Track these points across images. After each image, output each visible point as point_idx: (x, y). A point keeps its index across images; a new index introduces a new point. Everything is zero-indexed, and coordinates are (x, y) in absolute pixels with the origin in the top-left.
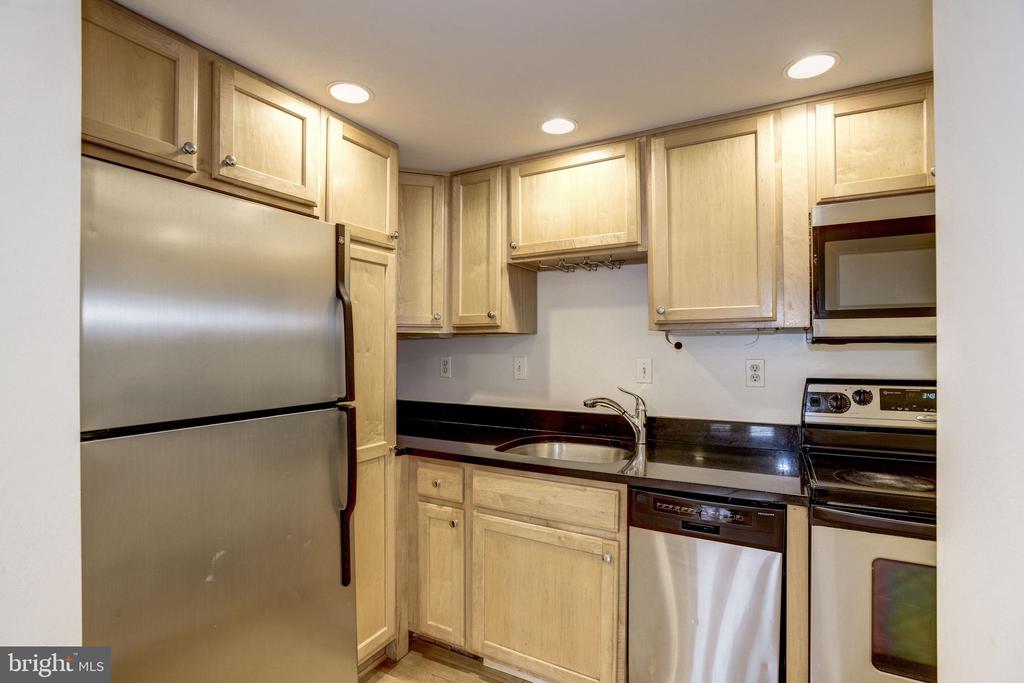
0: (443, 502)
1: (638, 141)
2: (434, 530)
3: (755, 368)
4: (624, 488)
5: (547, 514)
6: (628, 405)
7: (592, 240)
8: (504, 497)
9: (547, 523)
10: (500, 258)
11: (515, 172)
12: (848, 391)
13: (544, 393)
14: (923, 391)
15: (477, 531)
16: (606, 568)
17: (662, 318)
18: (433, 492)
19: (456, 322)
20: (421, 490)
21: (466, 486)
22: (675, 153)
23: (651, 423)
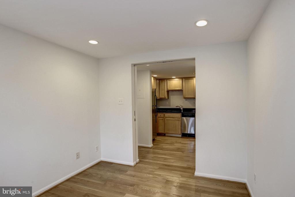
0: (161, 117)
1: (182, 78)
2: (160, 121)
4: (181, 114)
5: (173, 117)
6: (181, 106)
7: (177, 89)
8: (169, 116)
9: (173, 118)
10: (166, 90)
11: (168, 80)
13: (170, 106)
15: (166, 120)
16: (180, 121)
17: (184, 97)
18: (160, 116)
19: (160, 97)
20: (158, 116)
21: (164, 115)
22: (186, 80)
23: (183, 109)
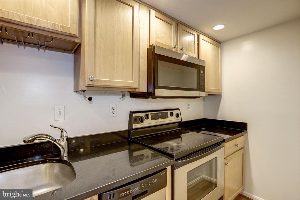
3: (113, 109)
12: (143, 115)
14: (159, 113)
17: (91, 83)
